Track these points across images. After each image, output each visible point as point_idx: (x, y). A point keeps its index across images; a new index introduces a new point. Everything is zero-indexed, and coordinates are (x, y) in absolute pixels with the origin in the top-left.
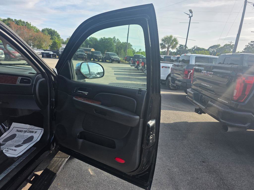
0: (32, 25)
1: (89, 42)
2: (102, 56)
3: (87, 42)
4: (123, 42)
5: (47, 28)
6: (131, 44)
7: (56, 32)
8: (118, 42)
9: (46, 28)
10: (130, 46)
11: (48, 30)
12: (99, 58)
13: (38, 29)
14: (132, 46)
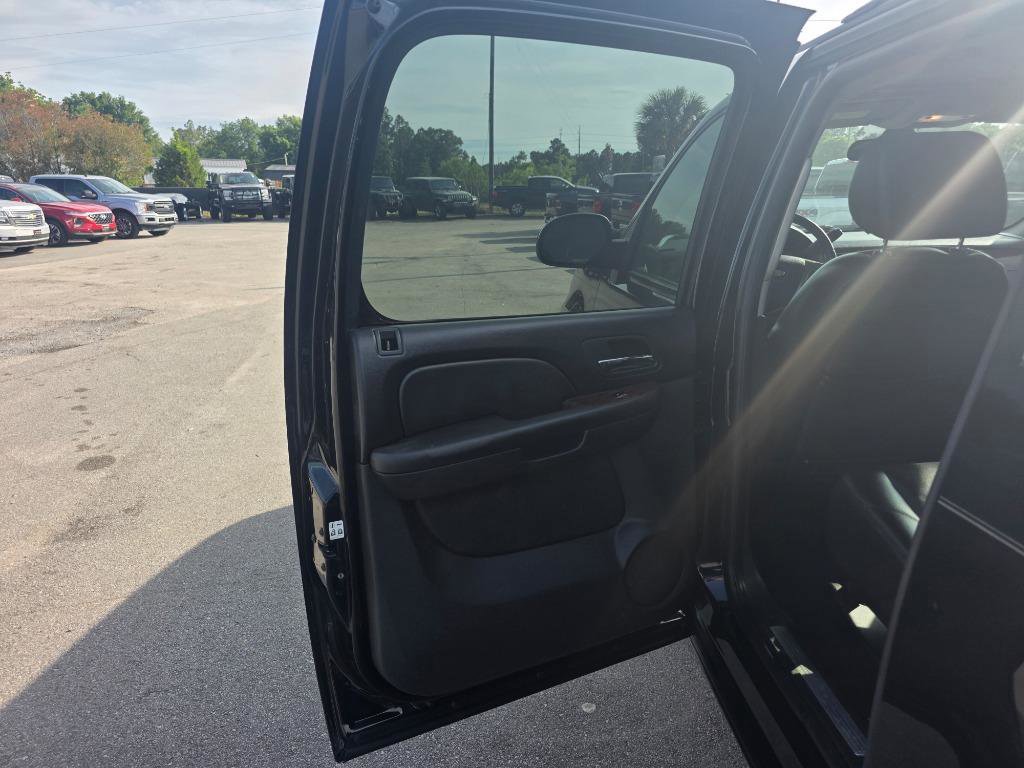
0: (16, 85)
1: (279, 140)
2: (400, 196)
3: (271, 139)
4: (422, 129)
5: (88, 91)
6: (457, 134)
7: (132, 107)
8: (400, 131)
9: (82, 94)
10: (456, 144)
11: (89, 99)
12: (392, 202)
13: (47, 100)
14: (459, 141)
